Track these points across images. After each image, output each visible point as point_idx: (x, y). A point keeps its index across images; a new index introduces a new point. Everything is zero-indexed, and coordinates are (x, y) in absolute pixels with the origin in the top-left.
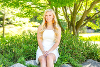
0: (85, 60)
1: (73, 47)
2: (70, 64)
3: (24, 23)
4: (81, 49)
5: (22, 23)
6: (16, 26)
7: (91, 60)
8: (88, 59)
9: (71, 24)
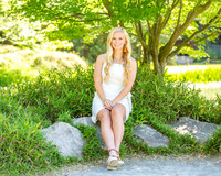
0: (176, 117)
1: (156, 95)
2: (149, 124)
3: (38, 43)
4: (170, 99)
5: (33, 41)
6: (21, 48)
7: (187, 118)
8: (181, 116)
9: (149, 52)
